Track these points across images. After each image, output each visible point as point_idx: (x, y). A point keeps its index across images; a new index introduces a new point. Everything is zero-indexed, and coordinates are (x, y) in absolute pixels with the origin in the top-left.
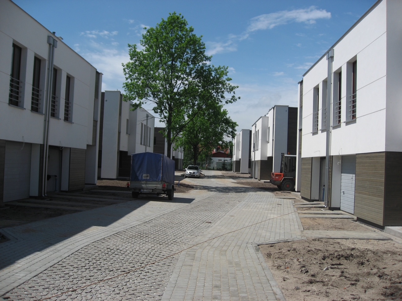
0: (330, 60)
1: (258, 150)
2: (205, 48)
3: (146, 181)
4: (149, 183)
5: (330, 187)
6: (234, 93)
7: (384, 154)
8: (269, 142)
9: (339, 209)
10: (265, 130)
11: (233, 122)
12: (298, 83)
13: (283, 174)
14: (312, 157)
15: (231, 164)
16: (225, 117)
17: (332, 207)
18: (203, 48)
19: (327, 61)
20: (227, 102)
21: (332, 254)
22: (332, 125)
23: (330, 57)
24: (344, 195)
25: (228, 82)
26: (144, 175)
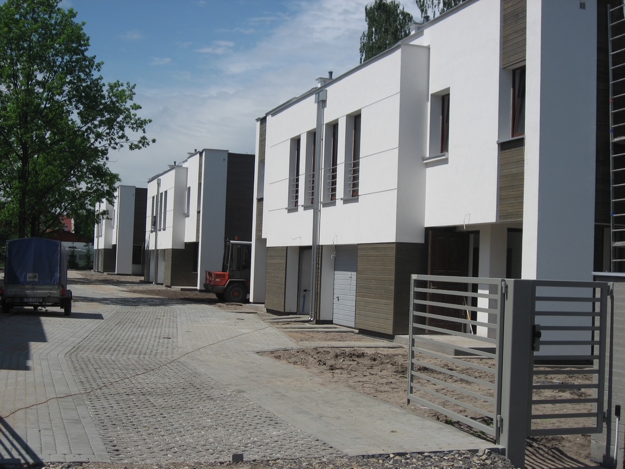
0: (321, 105)
1: (164, 229)
2: (89, 45)
3: (33, 285)
4: (38, 287)
5: (319, 291)
6: (144, 132)
7: (394, 245)
8: (188, 216)
9: (331, 322)
10: (182, 193)
11: (112, 174)
12: (257, 120)
13: (228, 273)
14: (287, 247)
15: (87, 255)
16: (94, 163)
17: (321, 319)
18: (85, 45)
19: (316, 105)
20: (131, 148)
21: (343, 353)
22: (322, 201)
23: (321, 101)
24: (338, 303)
25: (133, 112)
26: (30, 275)
